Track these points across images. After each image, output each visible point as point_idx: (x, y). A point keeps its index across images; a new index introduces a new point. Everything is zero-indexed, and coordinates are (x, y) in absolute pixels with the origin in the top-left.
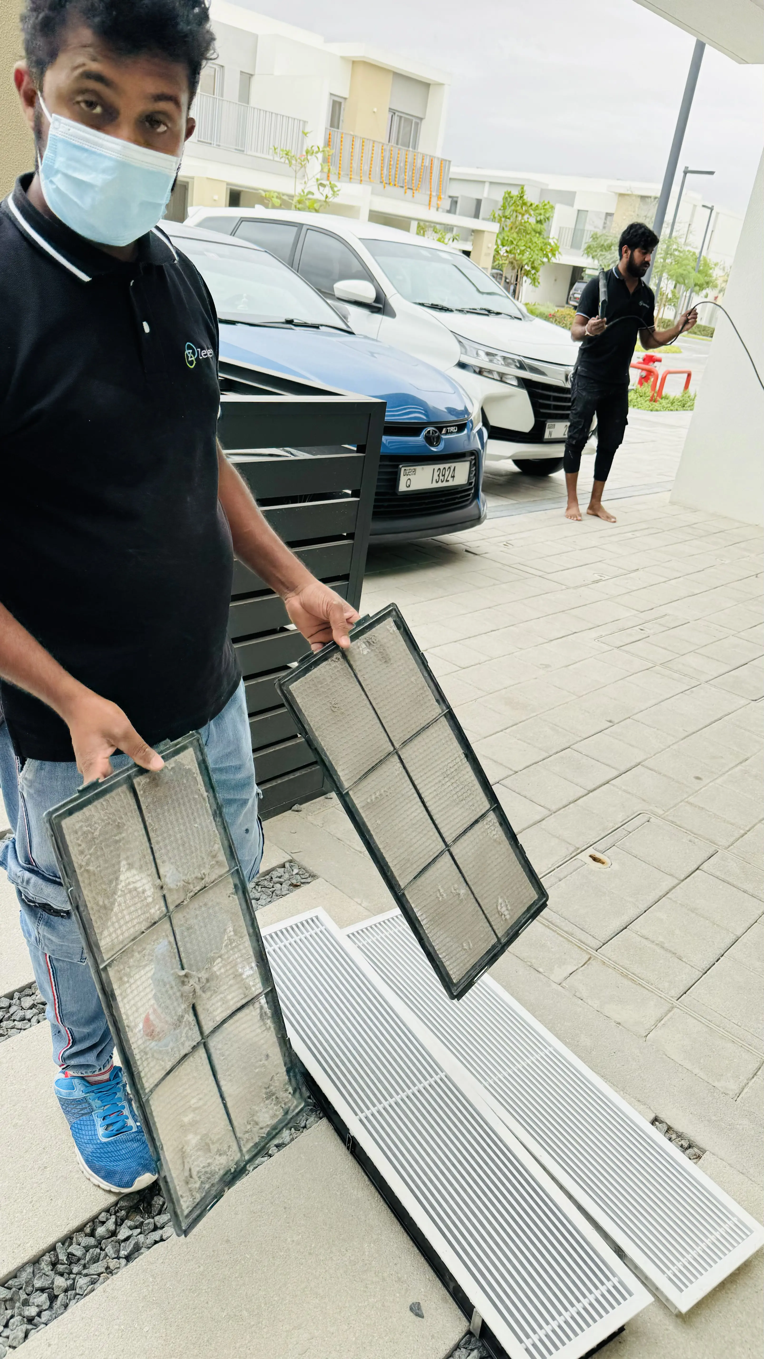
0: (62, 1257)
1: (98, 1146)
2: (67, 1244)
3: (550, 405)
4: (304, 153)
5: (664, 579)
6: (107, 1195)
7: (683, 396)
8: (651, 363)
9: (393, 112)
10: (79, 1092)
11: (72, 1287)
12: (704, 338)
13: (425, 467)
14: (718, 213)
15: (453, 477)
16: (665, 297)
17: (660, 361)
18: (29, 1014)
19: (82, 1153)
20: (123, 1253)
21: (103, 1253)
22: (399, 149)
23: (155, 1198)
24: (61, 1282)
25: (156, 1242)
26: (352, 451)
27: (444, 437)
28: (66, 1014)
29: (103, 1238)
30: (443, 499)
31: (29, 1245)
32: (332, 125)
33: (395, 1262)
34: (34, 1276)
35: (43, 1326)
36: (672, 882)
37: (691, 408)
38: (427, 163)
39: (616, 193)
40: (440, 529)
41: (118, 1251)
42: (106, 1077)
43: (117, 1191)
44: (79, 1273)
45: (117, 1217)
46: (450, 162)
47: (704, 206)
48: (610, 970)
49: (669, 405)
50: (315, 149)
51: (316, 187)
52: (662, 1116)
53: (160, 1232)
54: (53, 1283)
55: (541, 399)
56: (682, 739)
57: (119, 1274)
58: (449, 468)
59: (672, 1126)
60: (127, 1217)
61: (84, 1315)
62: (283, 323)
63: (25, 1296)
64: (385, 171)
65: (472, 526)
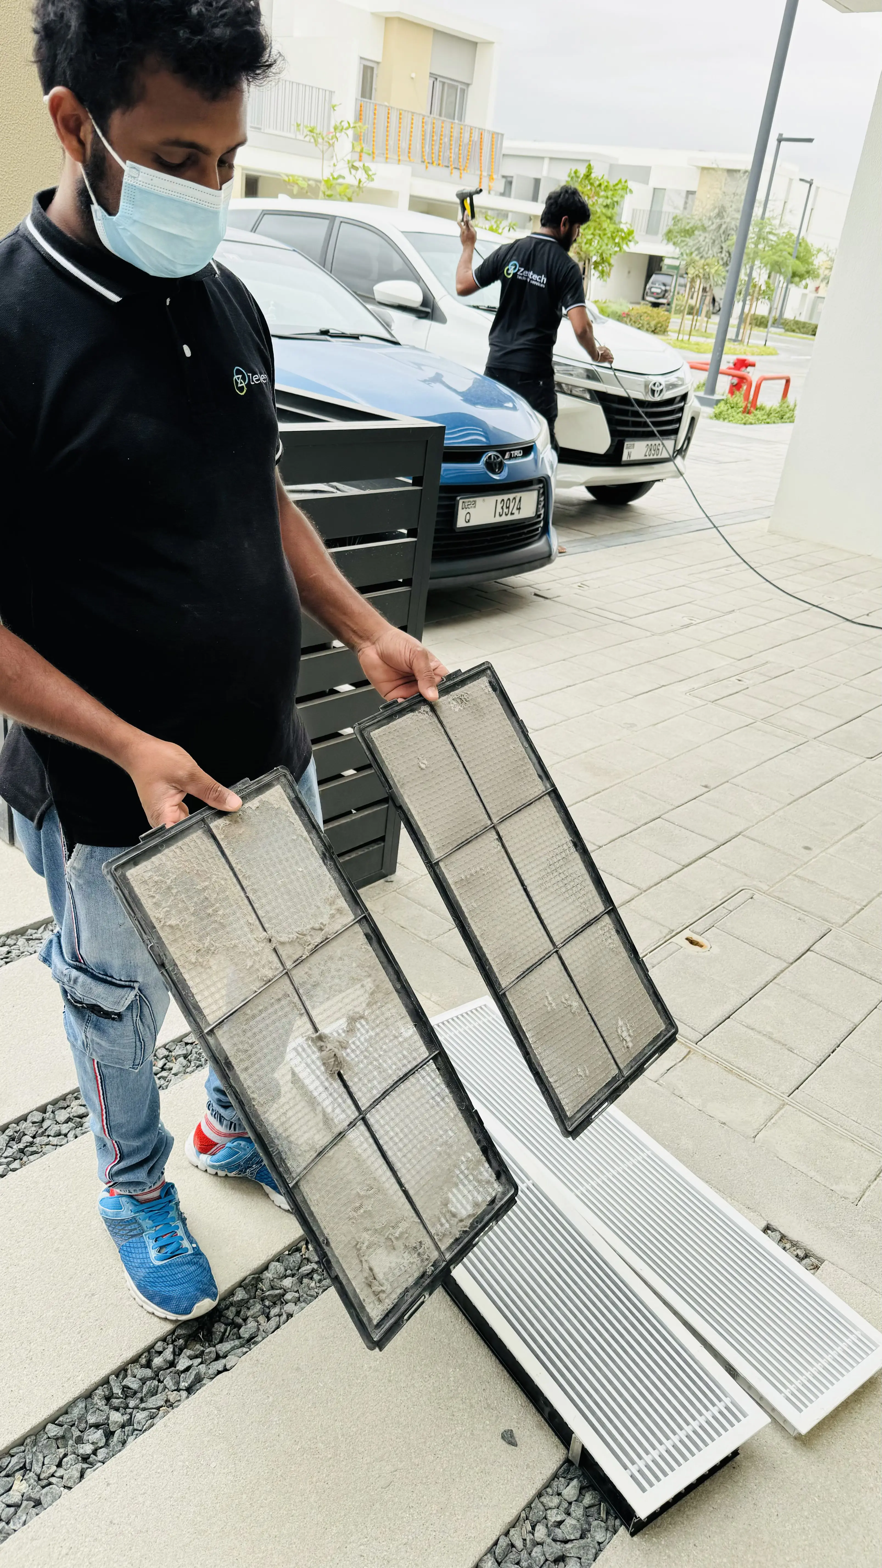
0: (117, 1391)
1: (151, 1270)
2: (121, 1377)
3: (628, 421)
4: (332, 130)
5: (765, 622)
6: (163, 1323)
7: (781, 406)
8: (743, 369)
9: (434, 77)
10: (127, 1212)
11: (130, 1422)
12: (805, 336)
13: (486, 498)
14: (818, 188)
15: (519, 509)
16: (757, 289)
17: (753, 365)
18: (64, 1128)
19: (133, 1278)
20: (183, 1385)
21: (161, 1386)
22: (443, 122)
23: (216, 1325)
24: (116, 1417)
25: (219, 1372)
26: (406, 484)
27: (506, 462)
28: (115, 1126)
29: (160, 1369)
30: (508, 535)
31: (79, 1378)
32: (363, 95)
33: (484, 1387)
34: (87, 1411)
35: (100, 1464)
36: (778, 965)
37: (791, 420)
38: (476, 137)
39: (697, 167)
40: (505, 570)
41: (178, 1383)
42: (156, 1194)
43: (174, 1318)
44: (136, 1407)
45: (175, 1346)
46: (502, 135)
47: (801, 180)
48: (712, 1065)
49: (765, 417)
50: (345, 125)
51: (348, 169)
52: (774, 1224)
53: (222, 1362)
54: (108, 1418)
55: (617, 414)
56: (789, 804)
57: (181, 1407)
58: (515, 498)
59: (786, 1234)
60: (186, 1346)
61: (144, 1452)
62: (317, 334)
63: (79, 1433)
64: (427, 148)
65: (542, 565)
